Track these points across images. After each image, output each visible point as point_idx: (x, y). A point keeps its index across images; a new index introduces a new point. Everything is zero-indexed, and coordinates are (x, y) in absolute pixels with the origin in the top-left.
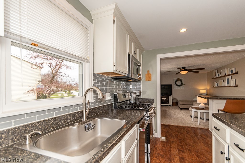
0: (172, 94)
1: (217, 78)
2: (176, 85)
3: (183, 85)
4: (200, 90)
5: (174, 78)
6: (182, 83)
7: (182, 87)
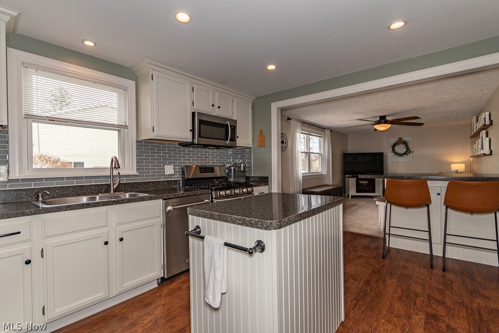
2: (394, 154)
3: (411, 152)
4: (450, 164)
5: (391, 139)
6: (408, 149)
7: (407, 158)
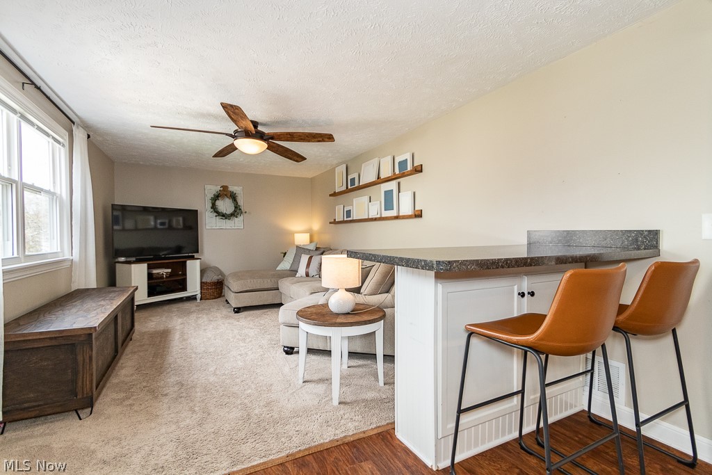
0: (197, 252)
1: (347, 191)
2: (215, 214)
3: (242, 213)
4: (292, 233)
5: (208, 187)
6: (237, 207)
7: (237, 222)
